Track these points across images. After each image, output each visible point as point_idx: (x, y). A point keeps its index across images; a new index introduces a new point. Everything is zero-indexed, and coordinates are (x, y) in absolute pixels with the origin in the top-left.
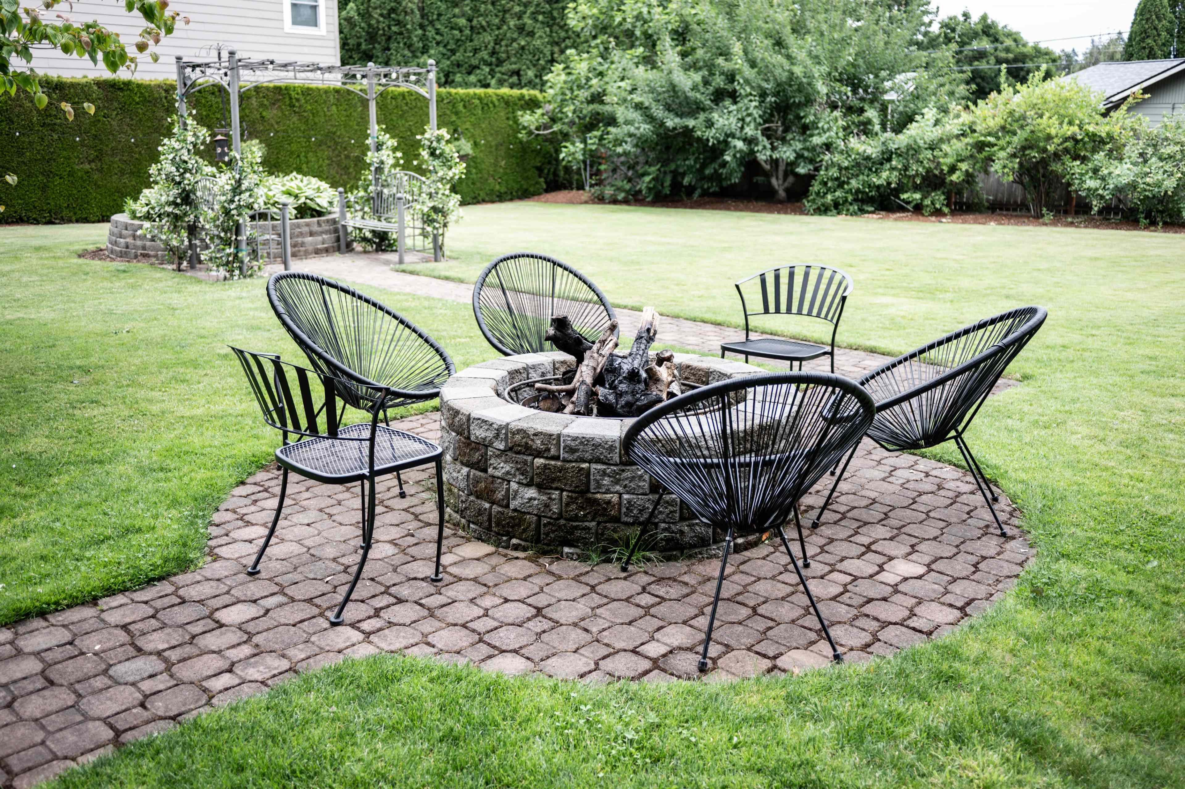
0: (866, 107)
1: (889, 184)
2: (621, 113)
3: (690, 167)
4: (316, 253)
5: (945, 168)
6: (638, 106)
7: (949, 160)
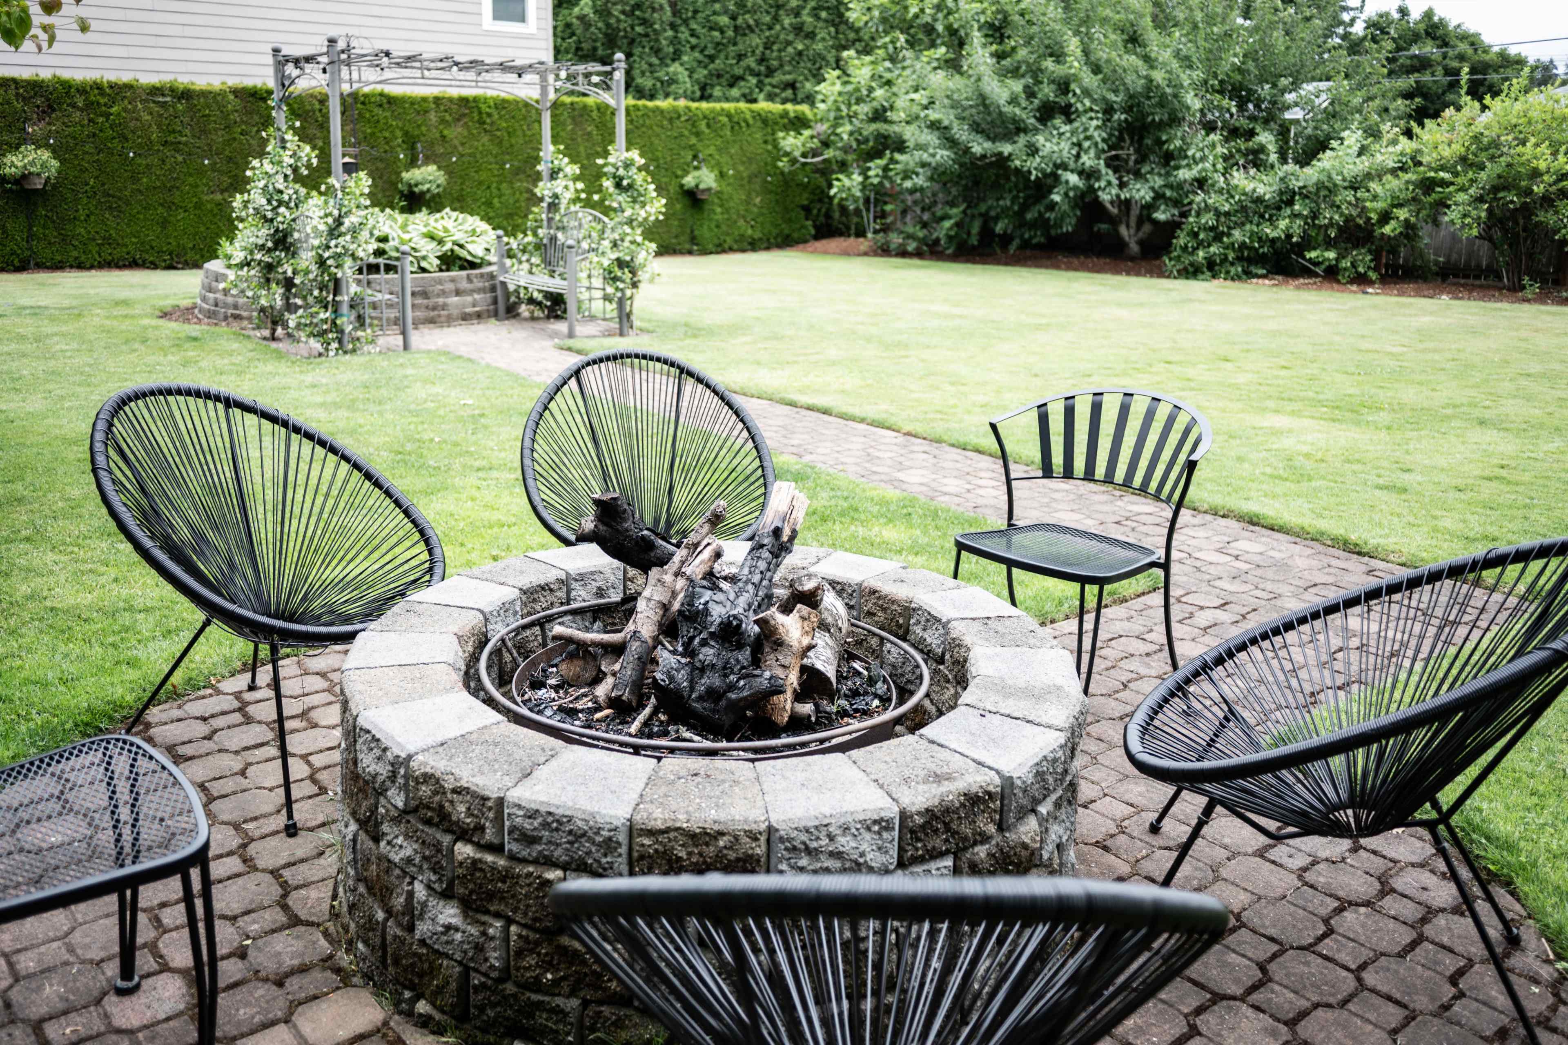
0: (1258, 129)
1: (1289, 236)
2: (910, 134)
3: (1005, 210)
4: (464, 319)
5: (1374, 216)
6: (934, 126)
7: (1380, 205)
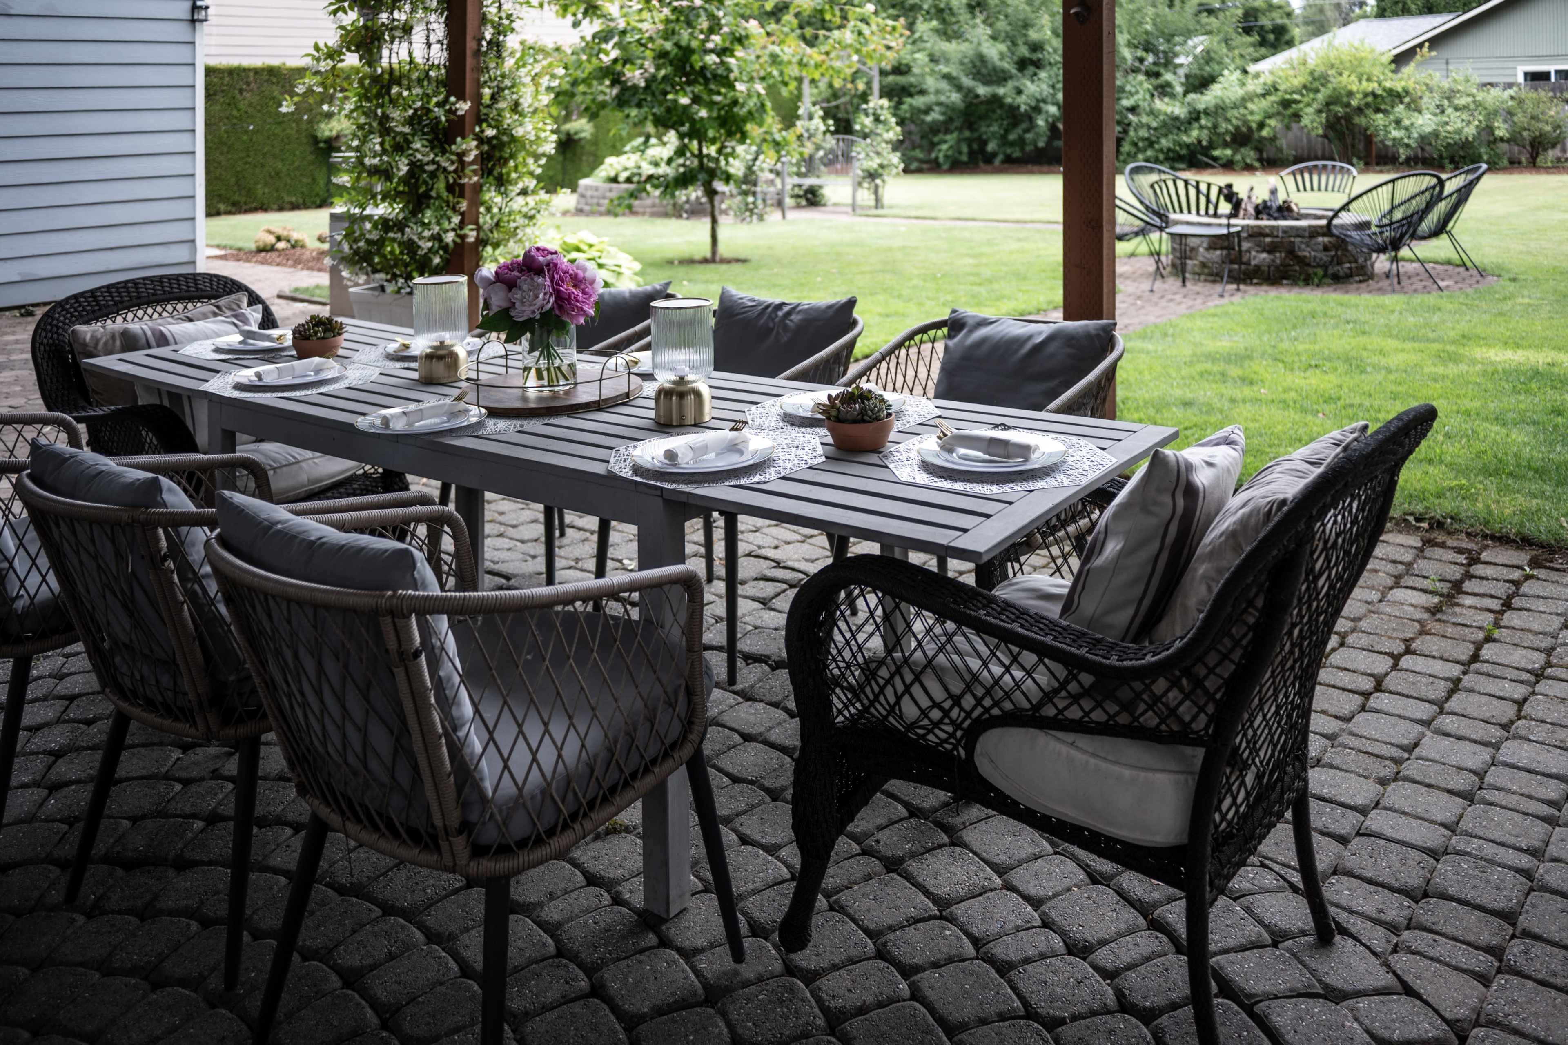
0: (1162, 71)
1: (1200, 142)
2: (931, 83)
3: (993, 133)
5: (1254, 126)
6: (947, 77)
7: (1257, 118)
